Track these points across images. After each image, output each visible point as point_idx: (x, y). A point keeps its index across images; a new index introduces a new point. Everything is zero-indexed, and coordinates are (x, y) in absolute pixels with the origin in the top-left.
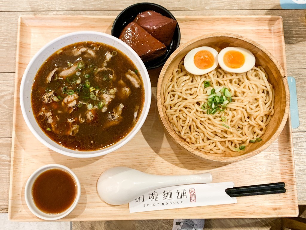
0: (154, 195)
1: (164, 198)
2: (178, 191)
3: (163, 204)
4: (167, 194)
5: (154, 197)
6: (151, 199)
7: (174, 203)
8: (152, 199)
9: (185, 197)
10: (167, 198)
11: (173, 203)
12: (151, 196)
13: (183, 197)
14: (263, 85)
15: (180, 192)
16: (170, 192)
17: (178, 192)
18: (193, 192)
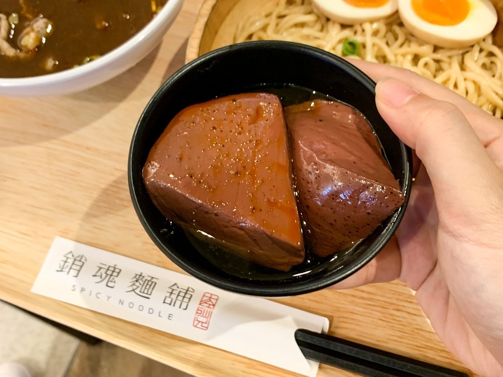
0: (109, 272)
1: (131, 289)
2: (175, 287)
3: (121, 302)
4: (142, 283)
5: (109, 276)
6: (98, 279)
7: (151, 311)
8: (100, 280)
9: (184, 306)
10: (138, 291)
11: (146, 310)
12: (103, 271)
13: (178, 303)
14: (497, 94)
15: (179, 290)
16: (153, 280)
17: (173, 288)
18: (210, 303)
